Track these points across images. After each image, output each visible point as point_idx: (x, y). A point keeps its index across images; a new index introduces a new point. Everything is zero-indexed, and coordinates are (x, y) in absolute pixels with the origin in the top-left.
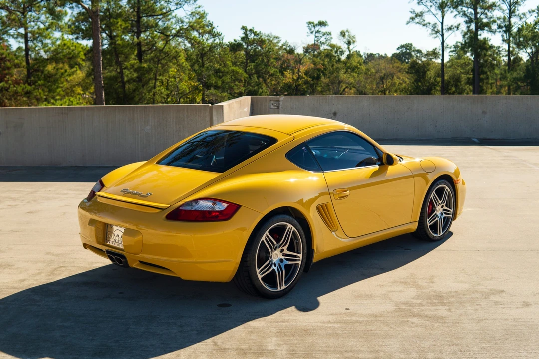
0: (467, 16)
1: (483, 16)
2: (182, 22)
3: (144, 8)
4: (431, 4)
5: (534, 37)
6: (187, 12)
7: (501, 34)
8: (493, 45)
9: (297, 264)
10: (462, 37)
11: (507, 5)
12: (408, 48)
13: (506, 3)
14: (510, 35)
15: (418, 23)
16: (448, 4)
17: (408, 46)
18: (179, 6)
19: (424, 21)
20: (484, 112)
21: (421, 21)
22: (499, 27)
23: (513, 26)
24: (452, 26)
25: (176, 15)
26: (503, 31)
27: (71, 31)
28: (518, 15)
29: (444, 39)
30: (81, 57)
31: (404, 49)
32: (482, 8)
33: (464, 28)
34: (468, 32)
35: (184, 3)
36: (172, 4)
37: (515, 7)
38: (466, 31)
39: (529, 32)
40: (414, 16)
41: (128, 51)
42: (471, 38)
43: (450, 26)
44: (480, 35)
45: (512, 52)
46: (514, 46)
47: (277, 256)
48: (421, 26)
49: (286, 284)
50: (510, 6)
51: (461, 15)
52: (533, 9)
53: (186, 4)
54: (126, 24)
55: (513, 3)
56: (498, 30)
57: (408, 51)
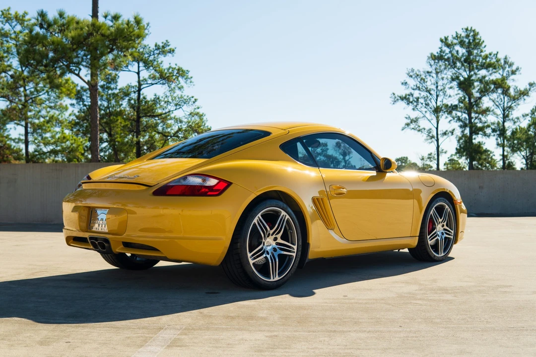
0: (462, 121)
1: (477, 121)
2: (181, 122)
3: (144, 108)
4: (426, 110)
5: (528, 139)
6: (186, 112)
7: (496, 137)
8: (488, 149)
9: (291, 255)
10: (456, 142)
11: (501, 110)
12: (404, 161)
13: (500, 108)
14: (505, 138)
15: (413, 128)
16: (443, 108)
17: (404, 160)
18: (178, 107)
19: (419, 127)
20: (481, 188)
21: (416, 126)
22: (494, 131)
23: (507, 130)
24: (447, 131)
25: (175, 116)
26: (497, 134)
27: (70, 126)
28: (512, 119)
29: (439, 145)
30: (80, 151)
31: (400, 162)
32: (476, 112)
33: (458, 132)
34: (462, 136)
35: (183, 104)
36: (171, 105)
37: (509, 112)
38: (461, 136)
39: (523, 134)
40: (409, 121)
41: (127, 148)
42: (465, 142)
43: (444, 131)
44: (475, 139)
45: (507, 156)
46: (509, 150)
47: (269, 243)
48: (416, 132)
49: (280, 275)
50: (504, 111)
51: (455, 120)
52: (527, 113)
53: (185, 105)
54: (125, 122)
55: (507, 107)
56: (492, 134)
57: (403, 164)
